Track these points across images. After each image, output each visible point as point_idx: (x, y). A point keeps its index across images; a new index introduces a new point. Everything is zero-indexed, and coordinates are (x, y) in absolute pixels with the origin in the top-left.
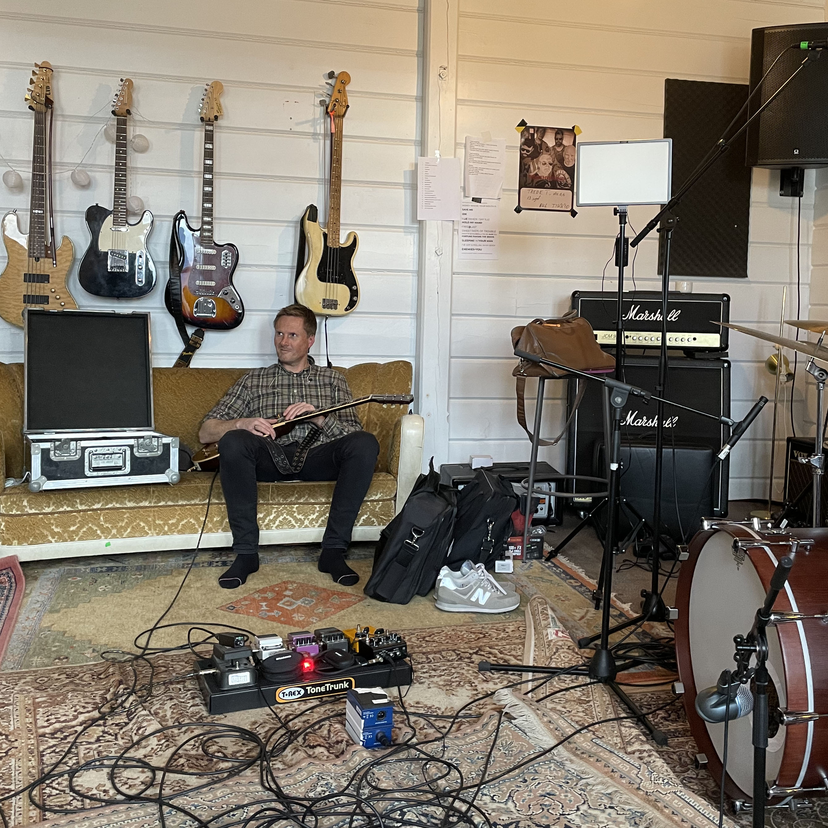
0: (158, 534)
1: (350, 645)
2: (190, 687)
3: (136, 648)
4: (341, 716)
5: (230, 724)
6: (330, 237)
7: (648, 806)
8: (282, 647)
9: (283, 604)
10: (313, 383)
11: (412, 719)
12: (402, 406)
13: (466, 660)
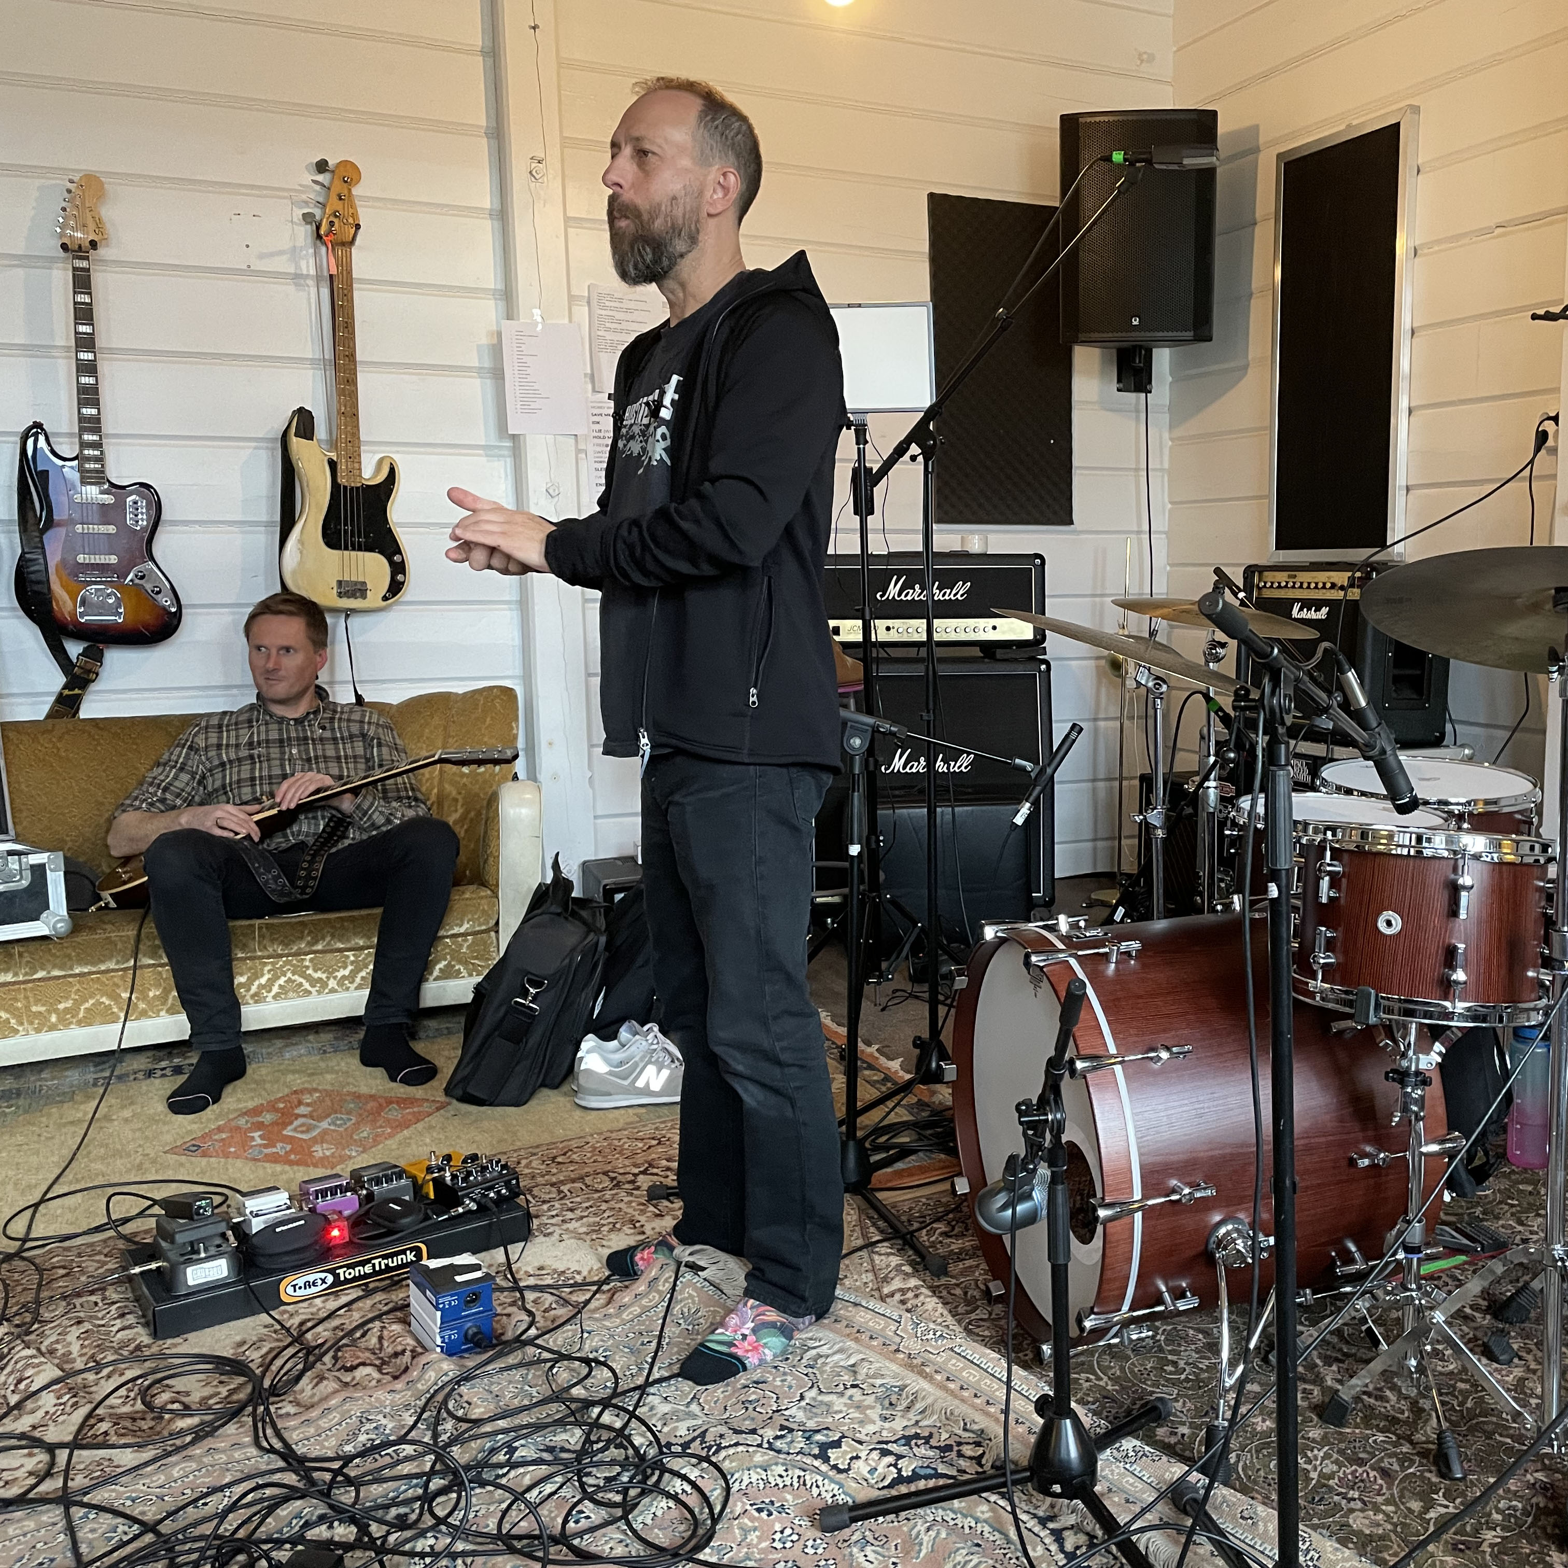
0: (38, 1030)
1: (417, 1188)
2: (115, 1297)
3: (6, 1241)
4: (402, 1312)
5: (196, 1351)
6: (342, 467)
7: (911, 1374)
8: (289, 1208)
9: (295, 1130)
10: (328, 734)
11: (530, 1296)
12: (497, 768)
13: (627, 1186)
